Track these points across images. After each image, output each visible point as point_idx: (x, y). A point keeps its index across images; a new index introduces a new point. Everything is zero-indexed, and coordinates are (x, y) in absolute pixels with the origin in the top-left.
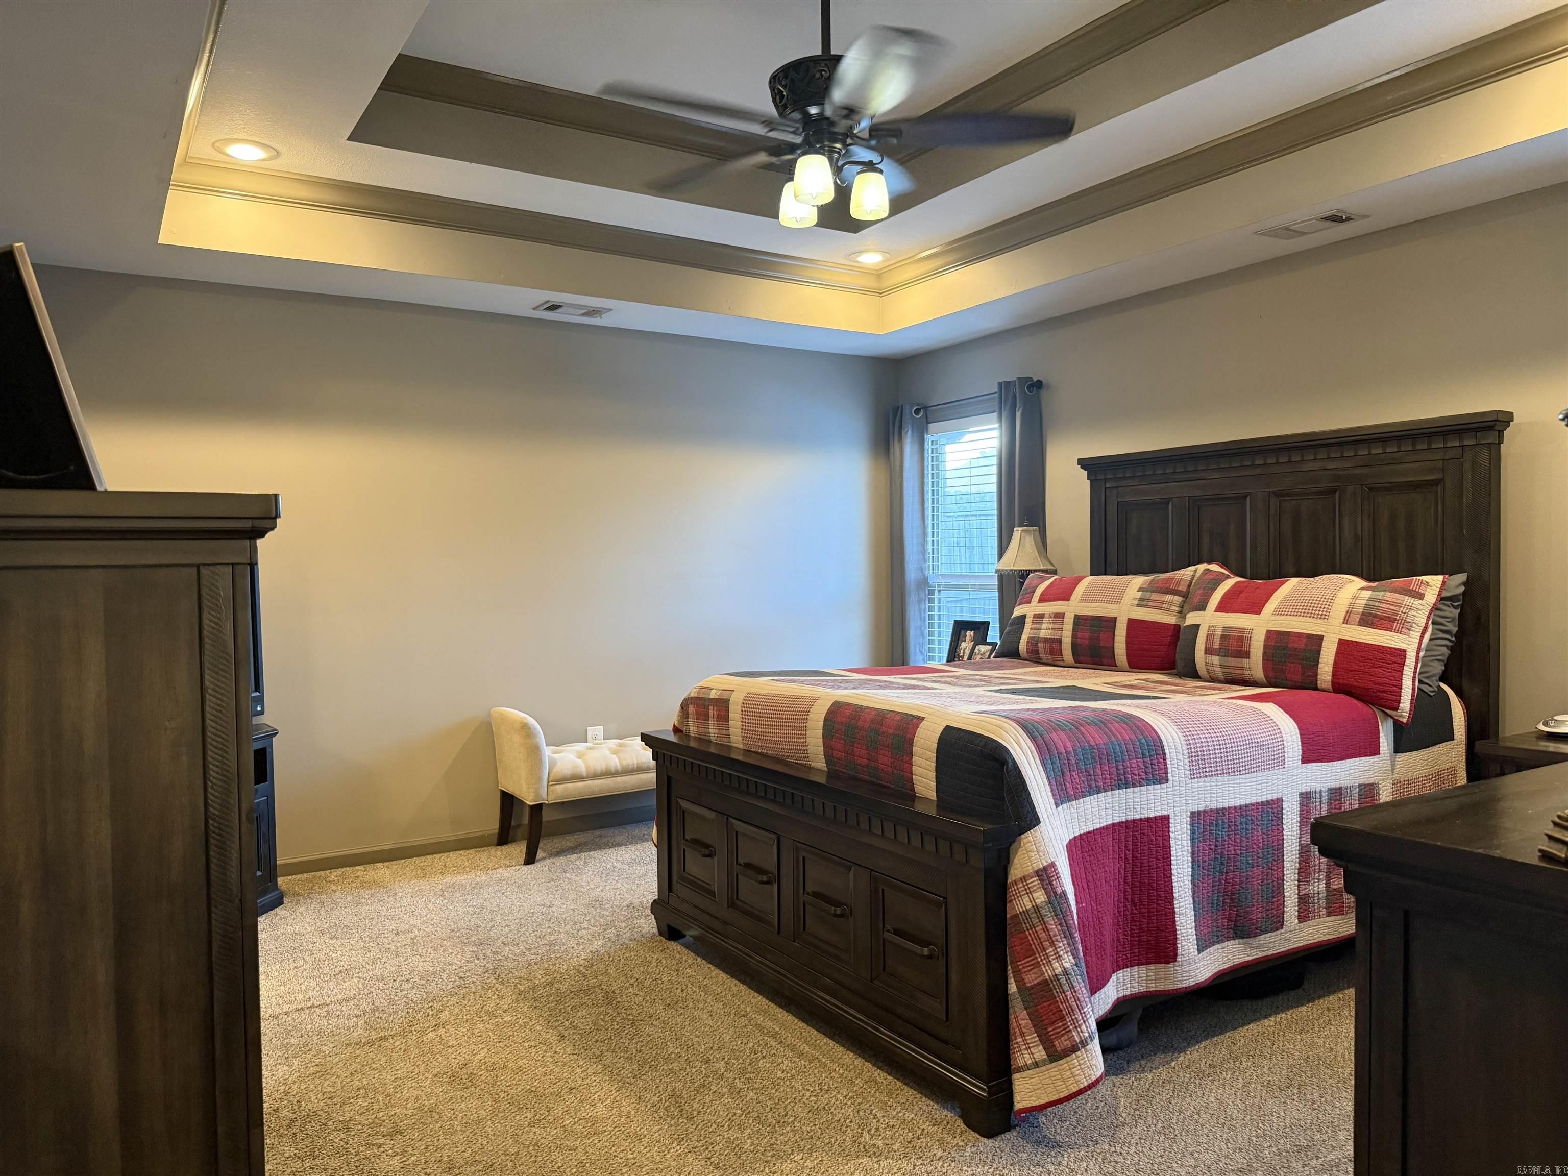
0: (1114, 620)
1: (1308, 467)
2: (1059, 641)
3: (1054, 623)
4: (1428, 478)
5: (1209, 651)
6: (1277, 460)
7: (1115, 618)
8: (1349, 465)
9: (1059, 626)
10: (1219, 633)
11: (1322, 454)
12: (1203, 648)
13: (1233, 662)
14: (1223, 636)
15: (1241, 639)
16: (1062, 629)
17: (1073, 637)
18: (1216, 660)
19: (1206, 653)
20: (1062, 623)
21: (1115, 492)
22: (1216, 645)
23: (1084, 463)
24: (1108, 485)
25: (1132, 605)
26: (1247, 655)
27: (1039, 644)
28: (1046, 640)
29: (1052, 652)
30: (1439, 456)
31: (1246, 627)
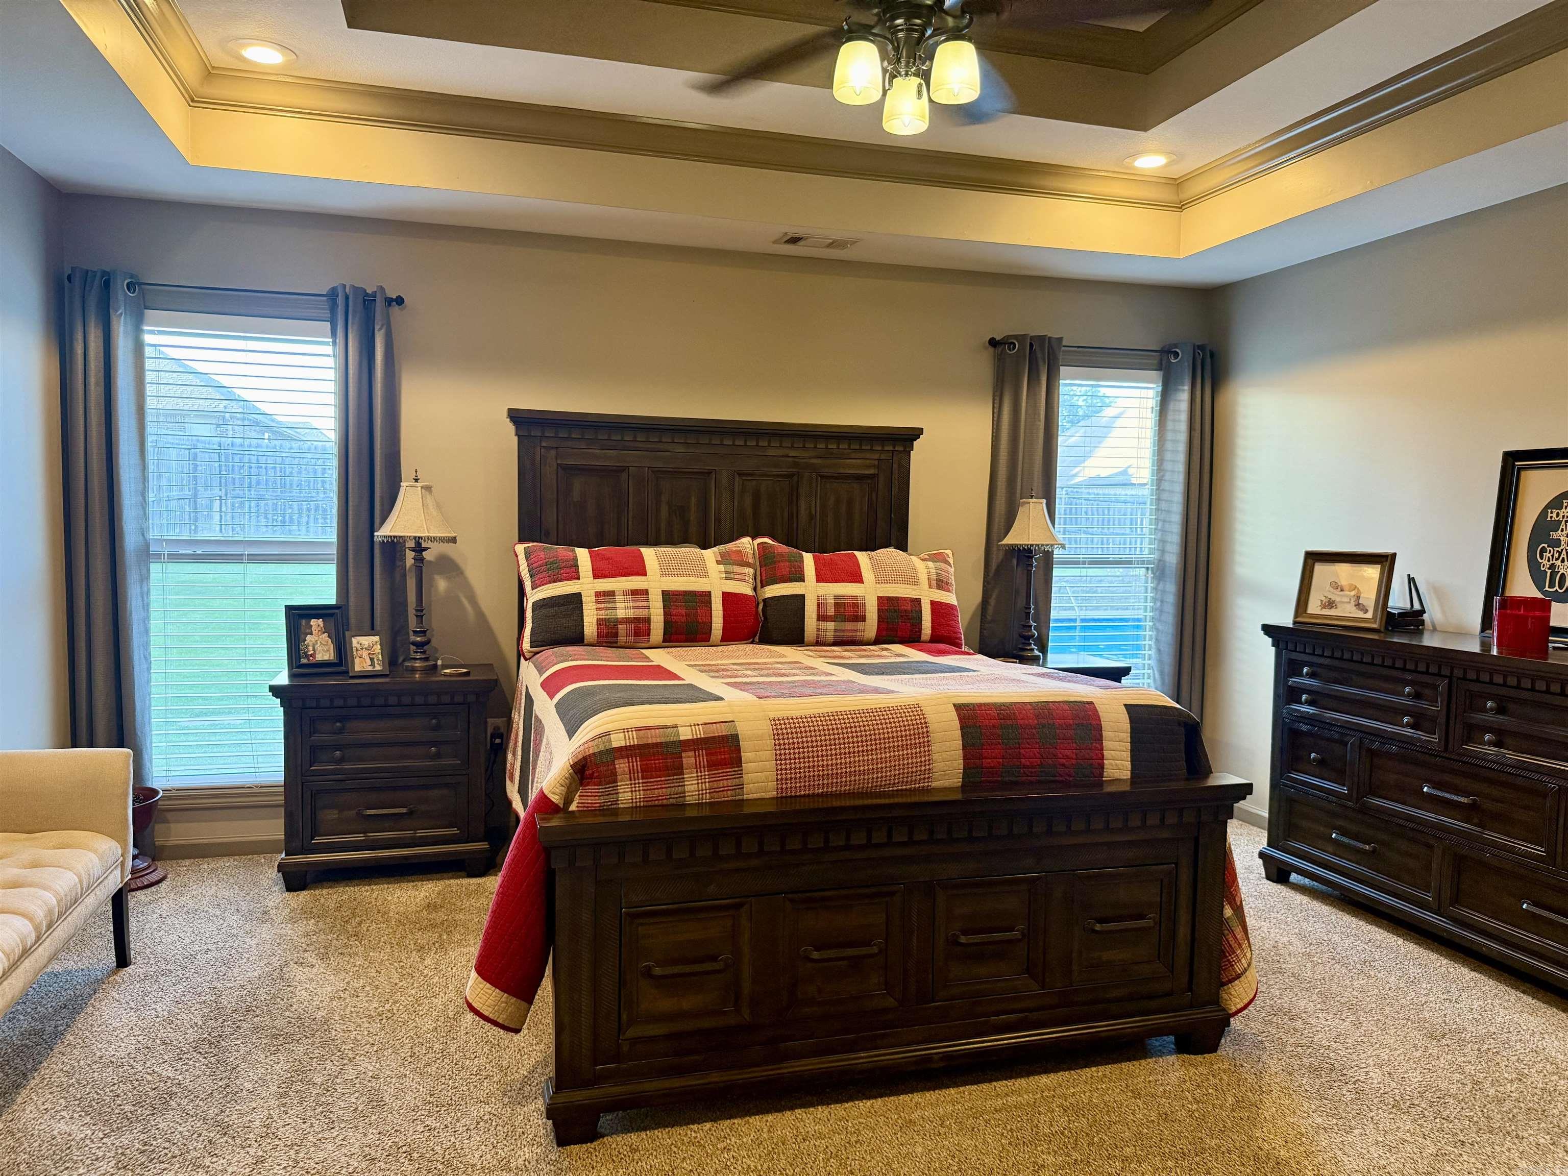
0: (708, 594)
1: (771, 452)
2: (647, 620)
3: (633, 601)
4: (867, 472)
5: (821, 617)
6: (757, 443)
7: (710, 592)
8: (807, 455)
9: (645, 604)
10: (831, 601)
11: (787, 443)
12: (815, 616)
13: (849, 626)
14: (837, 605)
15: (855, 605)
16: (648, 608)
17: (665, 614)
18: (831, 625)
19: (818, 620)
20: (648, 600)
21: (553, 452)
22: (831, 611)
23: (518, 417)
24: (544, 444)
25: (721, 578)
26: (863, 619)
27: (620, 626)
28: (627, 621)
29: (637, 633)
30: (877, 456)
31: (858, 595)
